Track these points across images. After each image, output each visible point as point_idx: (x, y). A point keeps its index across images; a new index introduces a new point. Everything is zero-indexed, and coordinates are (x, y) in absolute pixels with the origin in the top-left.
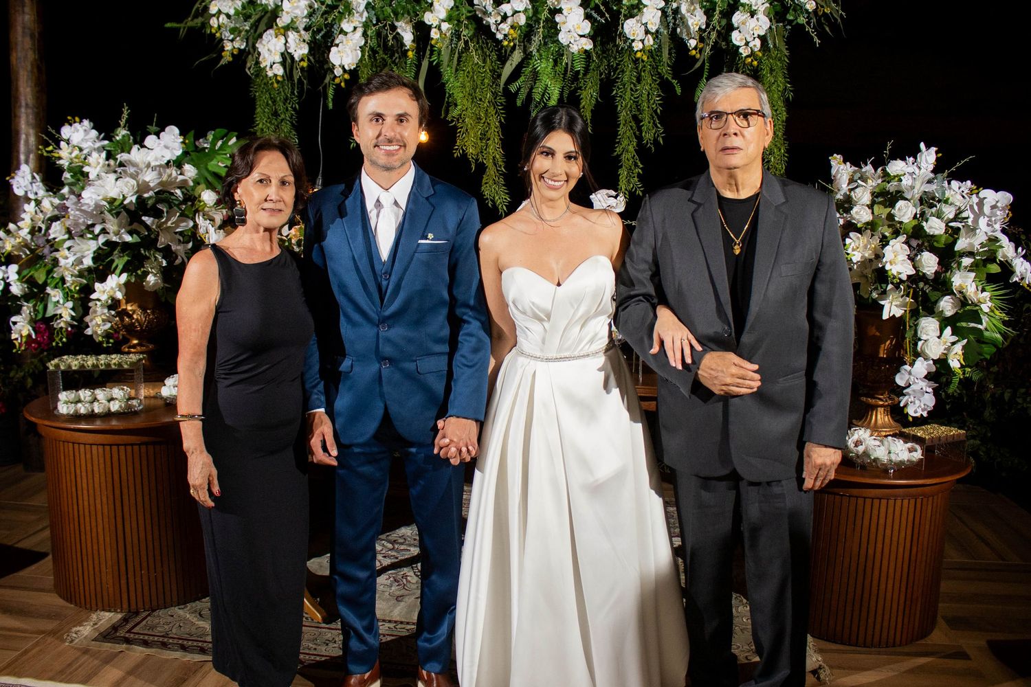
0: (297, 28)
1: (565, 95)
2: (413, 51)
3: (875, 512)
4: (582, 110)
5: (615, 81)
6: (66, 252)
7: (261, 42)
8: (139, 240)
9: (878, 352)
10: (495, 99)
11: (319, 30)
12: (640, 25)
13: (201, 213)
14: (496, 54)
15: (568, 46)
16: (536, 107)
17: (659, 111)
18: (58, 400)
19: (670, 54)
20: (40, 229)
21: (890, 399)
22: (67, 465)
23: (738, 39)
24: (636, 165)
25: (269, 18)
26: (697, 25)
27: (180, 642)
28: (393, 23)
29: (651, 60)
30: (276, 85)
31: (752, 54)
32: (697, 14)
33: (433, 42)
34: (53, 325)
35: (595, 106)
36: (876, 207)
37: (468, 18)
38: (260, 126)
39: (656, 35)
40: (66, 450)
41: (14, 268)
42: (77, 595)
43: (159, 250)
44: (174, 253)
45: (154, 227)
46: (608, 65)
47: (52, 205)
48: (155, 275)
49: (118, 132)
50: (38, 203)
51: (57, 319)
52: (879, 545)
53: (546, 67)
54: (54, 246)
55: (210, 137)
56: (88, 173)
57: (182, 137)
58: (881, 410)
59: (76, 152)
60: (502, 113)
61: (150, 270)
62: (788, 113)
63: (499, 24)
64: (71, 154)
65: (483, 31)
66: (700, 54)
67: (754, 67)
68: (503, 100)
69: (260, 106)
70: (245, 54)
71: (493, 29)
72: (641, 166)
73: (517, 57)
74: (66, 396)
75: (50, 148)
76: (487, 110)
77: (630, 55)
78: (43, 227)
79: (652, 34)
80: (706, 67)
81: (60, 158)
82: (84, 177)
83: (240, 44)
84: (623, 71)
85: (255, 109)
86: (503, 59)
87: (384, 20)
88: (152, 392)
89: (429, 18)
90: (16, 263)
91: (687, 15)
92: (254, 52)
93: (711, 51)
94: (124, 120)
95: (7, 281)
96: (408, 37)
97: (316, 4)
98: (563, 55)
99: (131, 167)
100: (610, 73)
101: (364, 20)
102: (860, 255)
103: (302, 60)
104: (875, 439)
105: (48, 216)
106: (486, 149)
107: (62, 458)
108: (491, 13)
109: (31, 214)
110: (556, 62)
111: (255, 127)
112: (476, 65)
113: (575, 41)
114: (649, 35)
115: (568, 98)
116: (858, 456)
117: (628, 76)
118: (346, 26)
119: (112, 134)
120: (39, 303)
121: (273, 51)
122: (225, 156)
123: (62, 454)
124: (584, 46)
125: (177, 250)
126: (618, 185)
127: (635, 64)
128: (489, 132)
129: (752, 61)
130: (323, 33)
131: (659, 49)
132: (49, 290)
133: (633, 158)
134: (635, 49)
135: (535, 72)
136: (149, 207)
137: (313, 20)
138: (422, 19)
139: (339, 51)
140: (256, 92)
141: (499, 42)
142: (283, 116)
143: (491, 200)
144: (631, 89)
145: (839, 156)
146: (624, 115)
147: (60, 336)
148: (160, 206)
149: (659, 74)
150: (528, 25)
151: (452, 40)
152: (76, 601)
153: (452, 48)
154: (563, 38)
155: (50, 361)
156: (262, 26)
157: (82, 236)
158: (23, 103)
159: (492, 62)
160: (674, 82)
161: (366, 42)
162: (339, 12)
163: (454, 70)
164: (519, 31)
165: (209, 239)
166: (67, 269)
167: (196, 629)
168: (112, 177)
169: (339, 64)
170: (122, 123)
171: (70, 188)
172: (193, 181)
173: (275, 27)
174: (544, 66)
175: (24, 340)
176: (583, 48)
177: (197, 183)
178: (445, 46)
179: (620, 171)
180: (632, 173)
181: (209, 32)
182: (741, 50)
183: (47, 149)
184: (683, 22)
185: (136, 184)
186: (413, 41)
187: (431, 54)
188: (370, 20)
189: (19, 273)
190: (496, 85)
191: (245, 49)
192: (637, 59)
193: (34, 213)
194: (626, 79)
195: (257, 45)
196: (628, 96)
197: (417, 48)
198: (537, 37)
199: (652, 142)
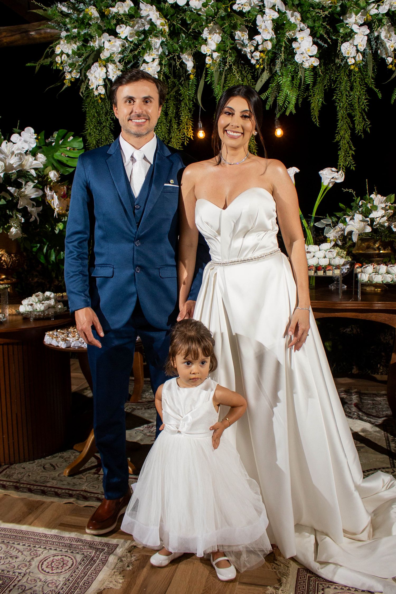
0: (114, 60)
1: (300, 102)
2: (194, 74)
4: (312, 111)
5: (334, 90)
7: (90, 72)
8: (5, 203)
11: (129, 62)
12: (352, 46)
13: (48, 186)
14: (251, 75)
15: (302, 64)
16: (280, 111)
17: (366, 110)
19: (373, 70)
24: (351, 149)
25: (95, 54)
26: (392, 47)
27: (28, 486)
28: (179, 54)
29: (360, 74)
30: (100, 101)
32: (392, 39)
33: (207, 66)
35: (321, 108)
37: (231, 49)
38: (89, 131)
39: (364, 53)
43: (19, 211)
44: (29, 213)
45: (16, 194)
46: (330, 80)
48: (16, 228)
55: (55, 135)
57: (36, 135)
61: (13, 224)
63: (253, 53)
65: (242, 58)
66: (395, 67)
69: (89, 117)
70: (79, 82)
71: (249, 56)
72: (354, 149)
73: (265, 76)
77: (345, 71)
83: (76, 75)
84: (340, 83)
85: (86, 119)
86: (256, 78)
87: (174, 53)
88: (14, 311)
89: (204, 49)
91: (386, 40)
92: (86, 79)
96: (190, 65)
97: (127, 44)
98: (297, 73)
99: (1, 155)
100: (331, 85)
101: (160, 53)
108: (247, 45)
110: (293, 78)
111: (86, 131)
113: (307, 60)
115: (302, 103)
117: (344, 85)
118: (148, 58)
121: (98, 78)
122: (65, 149)
124: (313, 63)
125: (31, 211)
126: (338, 162)
130: (132, 64)
131: (366, 66)
133: (348, 143)
134: (350, 64)
135: (279, 85)
136: (12, 180)
137: (125, 54)
138: (200, 50)
141: (253, 66)
142: (104, 124)
144: (347, 95)
146: (341, 113)
148: (20, 180)
149: (366, 84)
151: (220, 66)
153: (220, 70)
154: (298, 59)
156: (90, 61)
159: (248, 80)
160: (376, 90)
161: (161, 69)
162: (143, 48)
163: (221, 87)
164: (267, 55)
165: (54, 204)
167: (41, 477)
172: (44, 165)
173: (99, 60)
174: (285, 81)
176: (312, 65)
177: (45, 166)
178: (215, 69)
179: (339, 153)
180: (348, 153)
181: (55, 67)
184: (383, 46)
185: (3, 165)
186: (194, 67)
187: (206, 76)
188: (164, 53)
191: (79, 77)
194: (342, 88)
195: (87, 74)
196: (344, 100)
197: (197, 72)
198: (279, 60)
199: (362, 131)
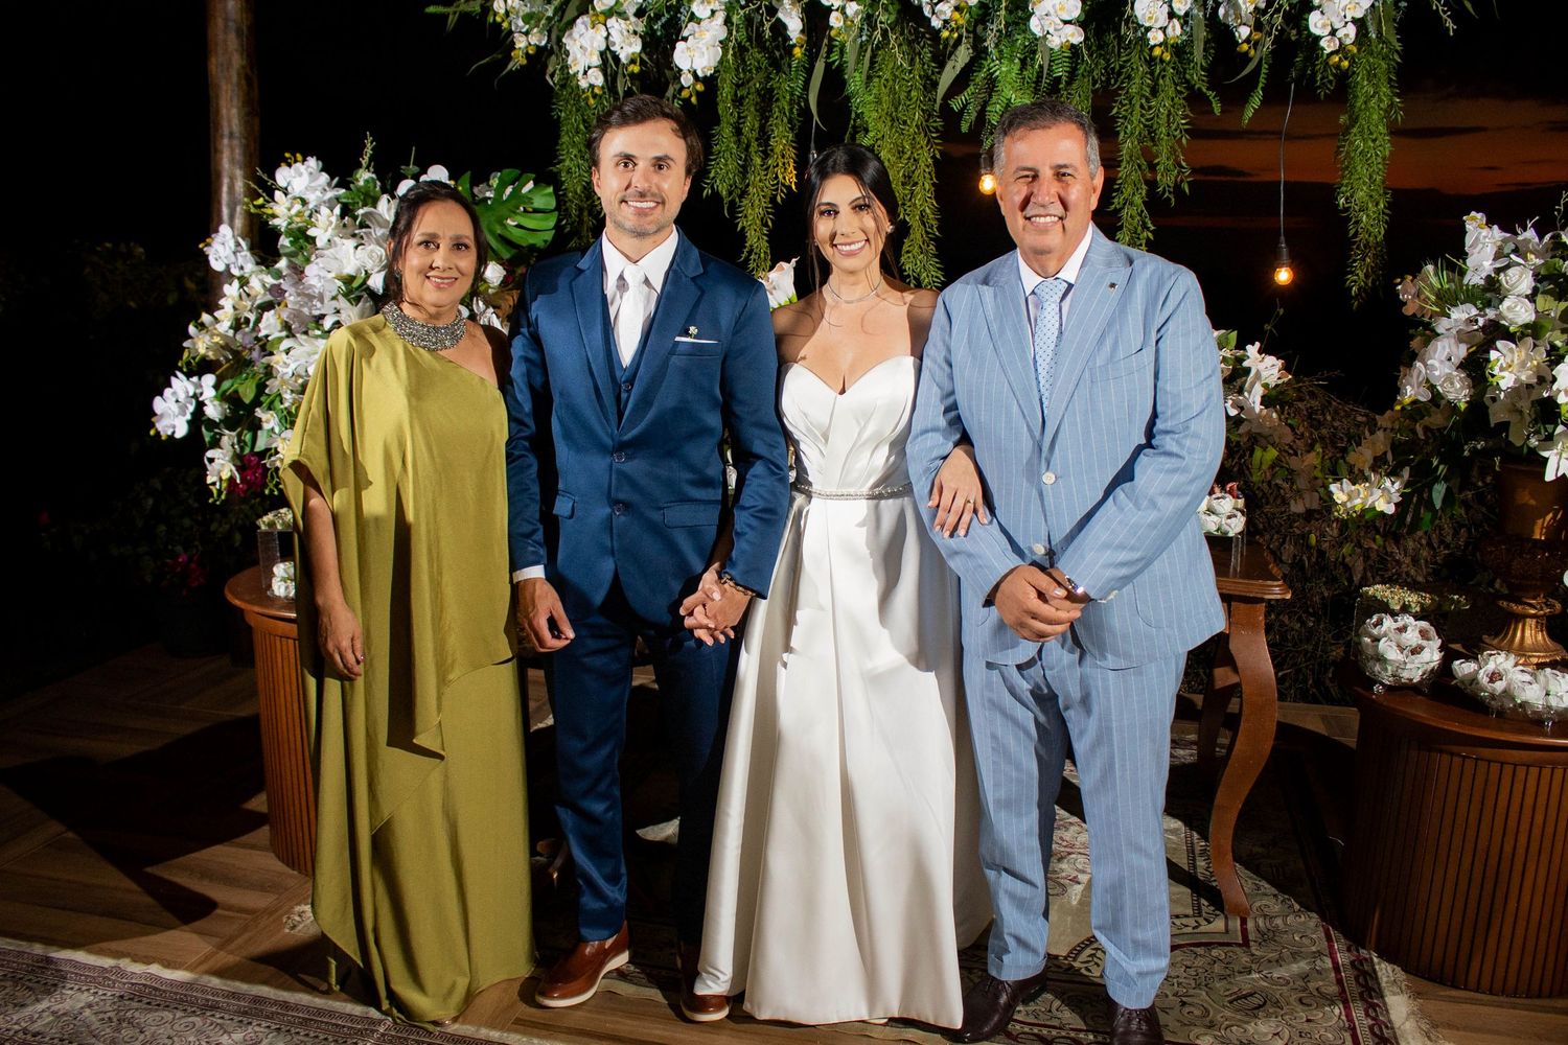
0: (625, 13)
2: (802, 46)
3: (1519, 787)
5: (1116, 93)
6: (284, 355)
7: (571, 35)
9: (1533, 532)
10: (927, 121)
11: (658, 16)
12: (1160, 4)
13: (481, 298)
14: (931, 52)
15: (1045, 37)
17: (1184, 141)
18: (272, 575)
19: (1206, 49)
20: (247, 321)
21: (1547, 605)
22: (286, 670)
23: (1319, 25)
24: (1145, 227)
26: (1251, 3)
28: (771, 3)
29: (1176, 58)
30: (592, 101)
31: (1342, 49)
33: (833, 33)
34: (265, 464)
36: (1540, 298)
38: (567, 163)
39: (1186, 19)
40: (284, 648)
41: (209, 380)
42: (302, 858)
46: (1107, 68)
47: (264, 286)
49: (358, 176)
50: (244, 282)
51: (271, 456)
52: (1523, 839)
53: (1009, 72)
54: (266, 347)
55: (495, 182)
56: (314, 239)
58: (1531, 622)
59: (298, 207)
60: (937, 144)
62: (1393, 145)
63: (936, 4)
64: (289, 210)
65: (911, 16)
66: (1255, 49)
67: (1340, 70)
68: (939, 123)
69: (567, 133)
70: (546, 53)
71: (927, 11)
72: (1153, 228)
73: (963, 55)
74: (285, 571)
75: (260, 201)
76: (914, 138)
78: (252, 317)
79: (1179, 18)
80: (1264, 71)
81: (274, 216)
82: (309, 243)
83: (538, 39)
84: (1129, 77)
85: (558, 137)
86: (941, 59)
90: (214, 373)
92: (560, 51)
93: (1273, 44)
94: (367, 158)
95: (201, 399)
96: (794, 25)
98: (1034, 52)
99: (377, 229)
100: (1108, 79)
102: (1514, 377)
103: (633, 61)
104: (1522, 671)
105: (258, 302)
106: (910, 200)
107: (279, 660)
109: (233, 298)
110: (1023, 62)
111: (559, 163)
112: (898, 68)
113: (1056, 30)
114: (1175, 20)
116: (1493, 696)
117: (1138, 84)
119: (349, 179)
120: (245, 432)
121: (589, 49)
122: (516, 211)
123: (279, 655)
124: (1070, 39)
127: (1150, 66)
128: (917, 173)
129: (1340, 58)
130: (664, 19)
131: (1189, 42)
132: (259, 412)
133: (1140, 215)
134: (1152, 43)
135: (990, 79)
139: (688, 48)
140: (561, 111)
141: (936, 33)
143: (915, 278)
144: (1142, 107)
145: (1479, 215)
146: (1129, 147)
147: (276, 479)
149: (1187, 81)
150: (982, 5)
151: (861, 30)
152: (299, 865)
153: (862, 41)
154: (1035, 25)
155: (261, 517)
156: (570, 12)
157: (306, 333)
158: (226, 131)
159: (924, 64)
160: (1209, 93)
161: (730, 33)
163: (864, 76)
164: (968, 15)
166: (284, 382)
168: (351, 243)
169: (689, 67)
170: (365, 161)
171: (290, 261)
173: (591, 12)
174: (1005, 69)
175: (224, 485)
176: (1068, 41)
178: (850, 39)
179: (1121, 235)
180: (1138, 238)
181: (491, 20)
182: (1323, 43)
183: (255, 203)
184: (1229, 1)
186: (802, 32)
187: (830, 52)
189: (216, 387)
190: (930, 100)
191: (546, 45)
192: (1153, 59)
193: (237, 299)
194: (1134, 90)
195: (564, 40)
196: (1136, 117)
197: (808, 42)
198: (995, 24)
199: (1172, 190)
